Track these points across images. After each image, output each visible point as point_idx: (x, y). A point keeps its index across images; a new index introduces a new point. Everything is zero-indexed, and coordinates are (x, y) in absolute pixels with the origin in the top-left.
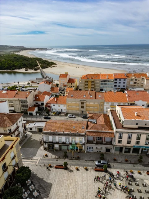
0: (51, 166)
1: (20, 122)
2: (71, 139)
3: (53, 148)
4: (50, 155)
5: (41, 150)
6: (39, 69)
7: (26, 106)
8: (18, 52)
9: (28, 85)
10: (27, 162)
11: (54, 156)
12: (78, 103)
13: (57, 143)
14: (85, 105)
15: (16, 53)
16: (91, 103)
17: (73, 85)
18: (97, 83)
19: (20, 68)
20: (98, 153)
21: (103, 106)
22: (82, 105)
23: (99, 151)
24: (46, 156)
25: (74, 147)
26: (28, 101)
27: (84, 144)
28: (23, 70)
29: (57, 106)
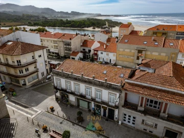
0: (45, 130)
1: (40, 56)
5: (52, 99)
7: (70, 50)
10: (22, 110)
12: (133, 51)
16: (154, 53)
18: (171, 36)
20: (146, 133)
22: (139, 55)
23: (149, 129)
24: (52, 110)
25: (98, 107)
27: (117, 107)
28: (91, 29)
29: (105, 53)
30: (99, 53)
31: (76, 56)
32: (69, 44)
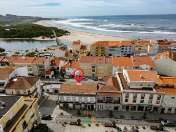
0: (66, 123)
1: (38, 84)
2: (83, 99)
3: (68, 107)
4: (65, 113)
5: (57, 109)
6: (54, 37)
7: (44, 70)
8: (35, 21)
9: (45, 52)
11: (68, 114)
13: (71, 103)
14: (95, 69)
15: (34, 23)
16: (101, 67)
17: (85, 51)
18: (106, 49)
19: (38, 36)
20: (107, 111)
21: (112, 69)
22: (93, 69)
23: (108, 109)
24: (62, 114)
25: (86, 106)
26: (45, 66)
27: (95, 103)
28: (40, 38)
29: (71, 70)
30: (66, 69)
31: (50, 74)
32: (43, 66)
